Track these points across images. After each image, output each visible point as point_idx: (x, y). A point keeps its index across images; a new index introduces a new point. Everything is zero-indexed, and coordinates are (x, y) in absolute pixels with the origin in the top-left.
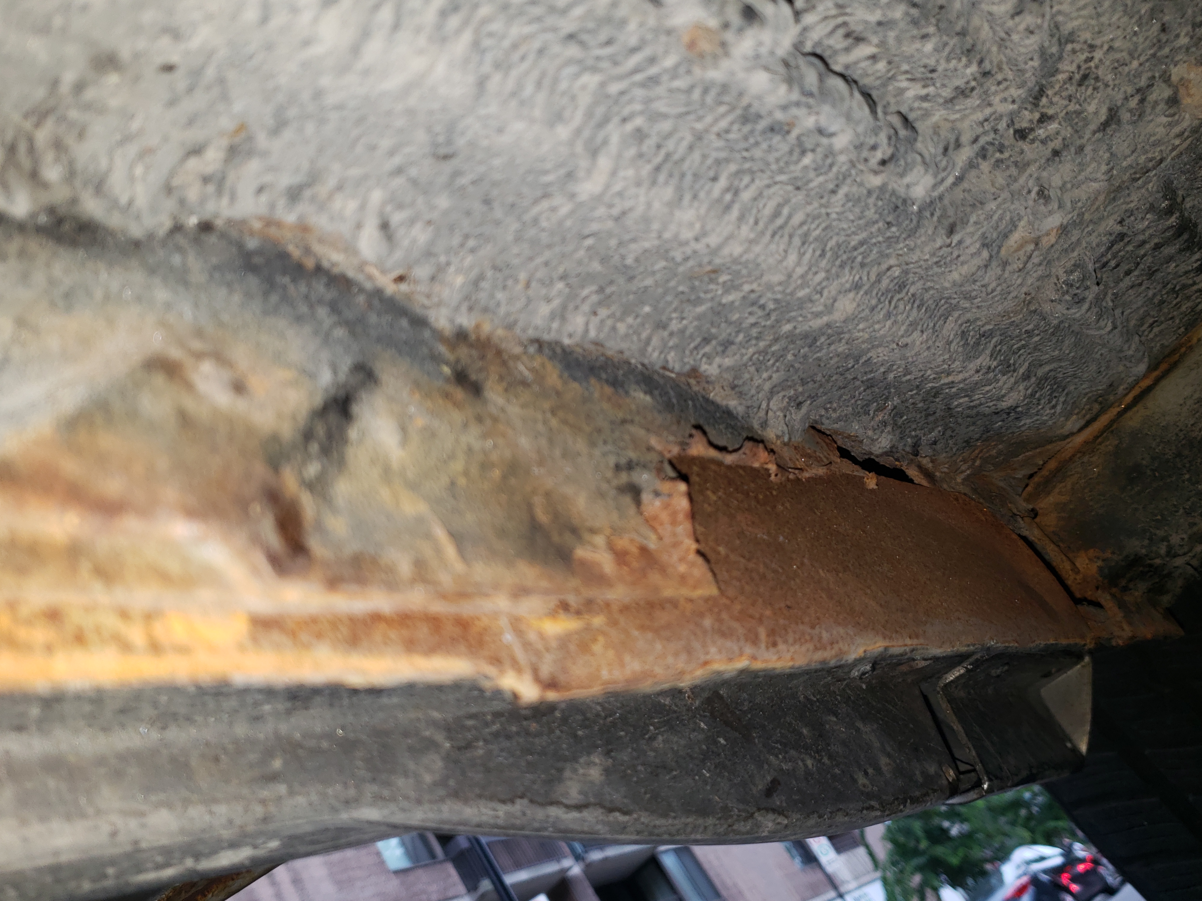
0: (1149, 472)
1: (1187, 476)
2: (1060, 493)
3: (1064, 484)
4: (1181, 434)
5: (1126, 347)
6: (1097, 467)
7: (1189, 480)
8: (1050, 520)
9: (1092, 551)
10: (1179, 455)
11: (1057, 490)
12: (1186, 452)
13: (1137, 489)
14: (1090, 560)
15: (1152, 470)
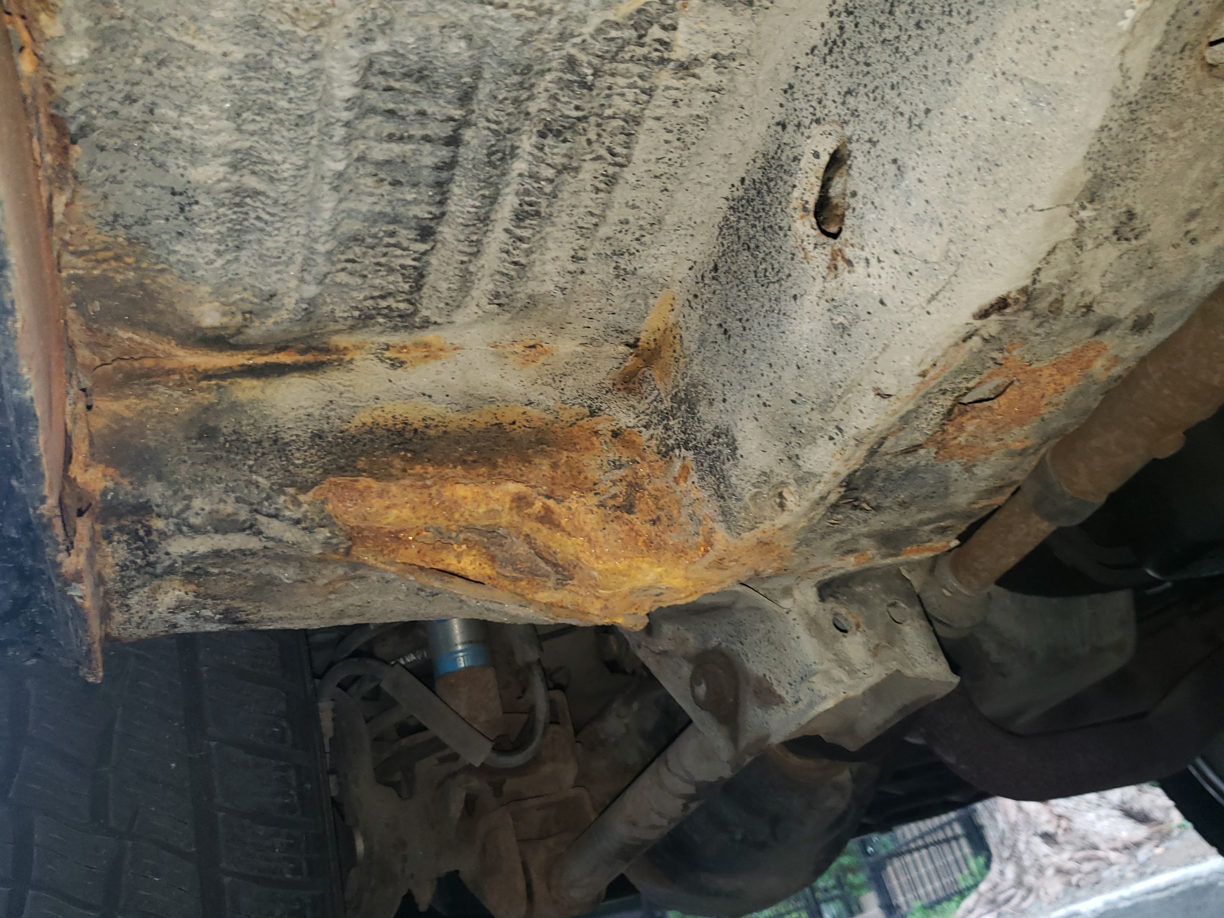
0: (222, 439)
1: (251, 463)
2: (127, 407)
3: (137, 401)
4: (274, 429)
5: (322, 239)
6: (180, 408)
7: (250, 467)
8: (99, 423)
9: (112, 470)
10: (259, 443)
11: (127, 402)
12: (266, 444)
13: (200, 446)
14: (104, 476)
15: (226, 441)
